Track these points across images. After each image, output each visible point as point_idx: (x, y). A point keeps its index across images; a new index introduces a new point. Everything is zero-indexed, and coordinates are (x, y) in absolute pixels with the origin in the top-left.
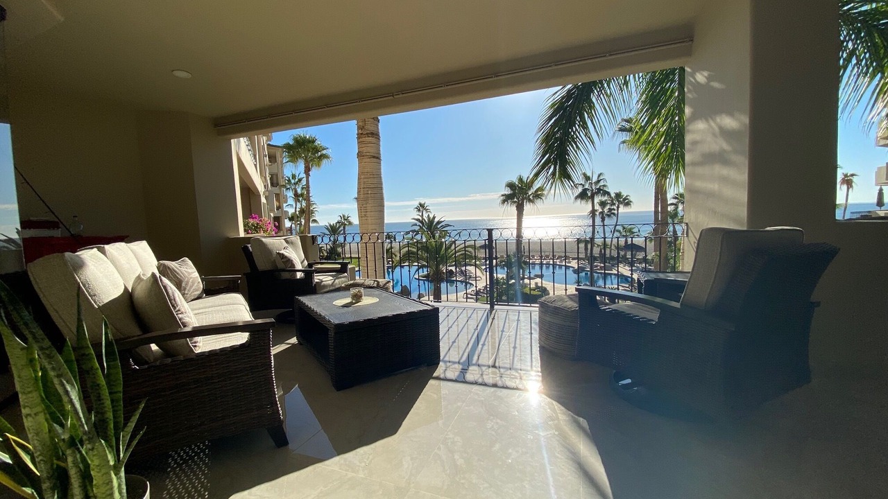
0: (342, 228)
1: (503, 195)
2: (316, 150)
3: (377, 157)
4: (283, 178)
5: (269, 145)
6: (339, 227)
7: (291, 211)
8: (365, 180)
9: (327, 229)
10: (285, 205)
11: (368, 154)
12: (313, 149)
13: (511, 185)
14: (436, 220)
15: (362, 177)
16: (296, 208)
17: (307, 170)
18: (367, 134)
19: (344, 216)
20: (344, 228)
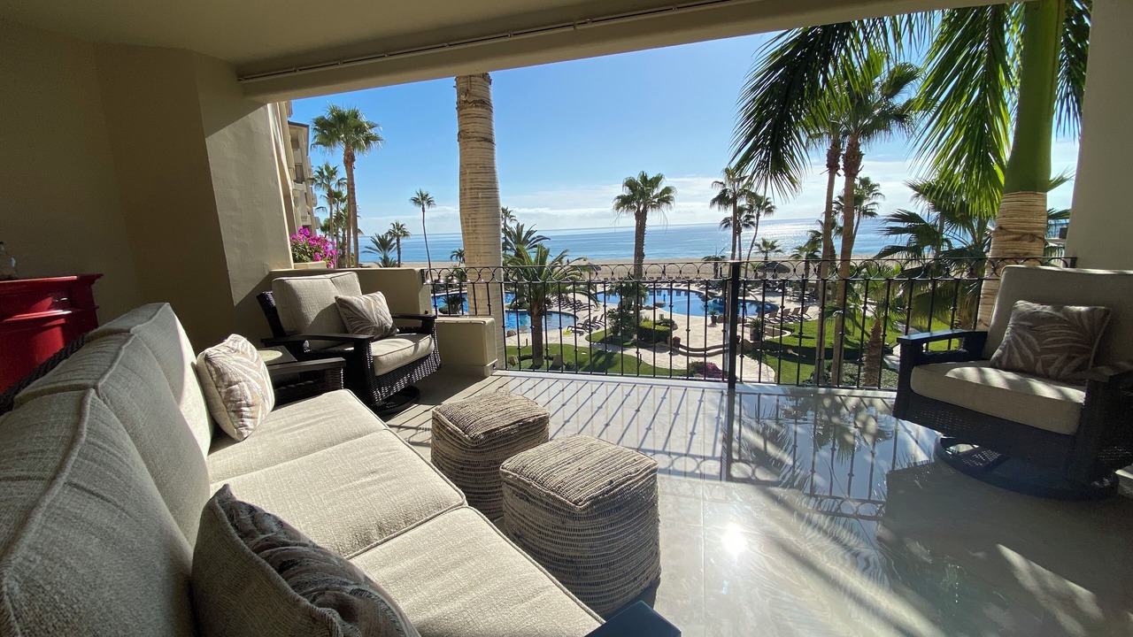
0: (395, 241)
1: (618, 197)
2: (360, 129)
3: (489, 140)
4: (310, 170)
5: (289, 123)
6: (391, 240)
7: (323, 217)
8: (473, 176)
9: (375, 242)
10: (314, 208)
11: (476, 134)
12: (356, 128)
13: (631, 184)
14: (525, 230)
15: (468, 171)
16: (331, 214)
17: (349, 161)
18: (475, 102)
19: (398, 225)
20: (398, 240)
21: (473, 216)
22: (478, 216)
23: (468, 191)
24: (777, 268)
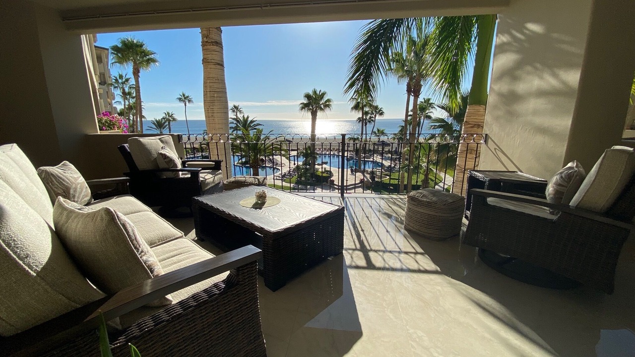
0: (167, 123)
1: (301, 104)
2: (145, 54)
3: (221, 65)
4: (110, 77)
5: (95, 47)
6: (165, 123)
7: (120, 107)
8: (211, 84)
9: (154, 124)
10: (113, 102)
11: (213, 61)
12: (142, 52)
13: (308, 96)
14: (250, 119)
15: (208, 81)
16: (125, 105)
17: (136, 73)
18: (212, 42)
19: (168, 113)
20: (169, 123)
21: (211, 107)
22: (214, 107)
23: (208, 93)
24: (384, 144)
